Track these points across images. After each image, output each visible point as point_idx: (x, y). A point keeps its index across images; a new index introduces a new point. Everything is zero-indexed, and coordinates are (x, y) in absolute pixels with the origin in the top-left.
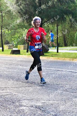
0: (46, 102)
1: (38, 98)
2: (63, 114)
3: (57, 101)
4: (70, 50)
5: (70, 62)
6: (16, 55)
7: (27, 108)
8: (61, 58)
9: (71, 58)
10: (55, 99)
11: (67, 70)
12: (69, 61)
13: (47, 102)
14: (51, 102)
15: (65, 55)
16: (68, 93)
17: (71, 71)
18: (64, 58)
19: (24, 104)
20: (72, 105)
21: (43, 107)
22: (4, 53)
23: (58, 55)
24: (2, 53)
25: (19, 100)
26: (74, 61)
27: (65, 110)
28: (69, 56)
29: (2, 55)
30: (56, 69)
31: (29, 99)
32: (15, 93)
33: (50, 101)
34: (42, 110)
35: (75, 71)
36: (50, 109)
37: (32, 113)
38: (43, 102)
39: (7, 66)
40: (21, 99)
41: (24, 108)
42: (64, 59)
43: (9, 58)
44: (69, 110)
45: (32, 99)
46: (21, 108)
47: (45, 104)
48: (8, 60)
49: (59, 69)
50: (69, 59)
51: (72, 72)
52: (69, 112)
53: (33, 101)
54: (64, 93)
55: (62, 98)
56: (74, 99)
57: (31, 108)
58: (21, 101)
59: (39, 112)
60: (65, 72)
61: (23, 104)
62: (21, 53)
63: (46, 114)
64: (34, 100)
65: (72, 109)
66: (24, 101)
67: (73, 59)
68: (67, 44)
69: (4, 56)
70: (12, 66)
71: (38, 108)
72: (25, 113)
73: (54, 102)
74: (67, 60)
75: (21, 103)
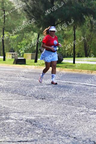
0: (41, 115)
1: (33, 111)
2: (58, 129)
3: (56, 115)
4: (91, 61)
5: (89, 74)
6: (20, 65)
7: (15, 121)
8: (77, 70)
9: (90, 70)
10: (54, 113)
11: (81, 83)
12: (86, 73)
13: (43, 115)
14: (48, 116)
15: (83, 66)
16: (73, 107)
17: (85, 84)
18: (80, 70)
19: (13, 117)
20: (73, 120)
21: (35, 121)
22: (5, 62)
23: (74, 66)
24: (3, 63)
25: (7, 112)
26: (93, 73)
27: (62, 125)
28: (88, 68)
29: (2, 65)
30: (67, 82)
31: (20, 112)
32: (5, 106)
33: (46, 115)
34: (33, 123)
35: (90, 85)
36: (43, 123)
37: (19, 127)
38: (37, 115)
39: (5, 77)
40: (10, 112)
41: (11, 121)
42: (80, 72)
43: (11, 68)
44: (67, 124)
45: (25, 112)
46: (7, 121)
47: (40, 117)
48: (9, 71)
49: (70, 82)
50: (87, 71)
51: (87, 85)
52: (67, 126)
53: (25, 114)
54: (68, 106)
55: (63, 112)
56: (78, 114)
57: (20, 121)
58: (9, 114)
59: (29, 126)
60: (77, 86)
61: (11, 116)
62: (26, 63)
63: (36, 128)
64: (27, 113)
65: (72, 123)
66: (13, 113)
67: (92, 71)
68: (89, 54)
69: (5, 66)
70: (12, 77)
71: (28, 121)
72: (10, 126)
73: (51, 115)
74: (85, 72)
75: (9, 115)
